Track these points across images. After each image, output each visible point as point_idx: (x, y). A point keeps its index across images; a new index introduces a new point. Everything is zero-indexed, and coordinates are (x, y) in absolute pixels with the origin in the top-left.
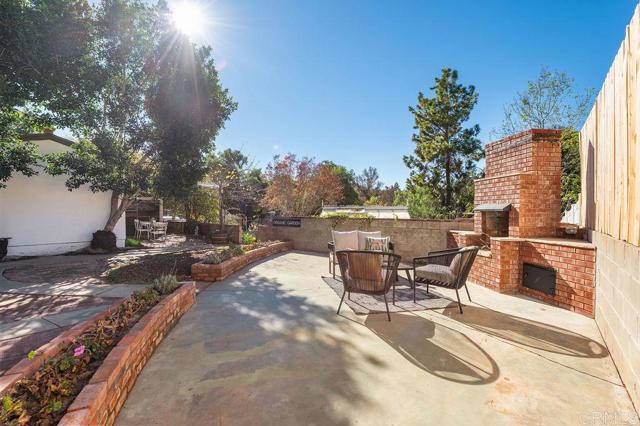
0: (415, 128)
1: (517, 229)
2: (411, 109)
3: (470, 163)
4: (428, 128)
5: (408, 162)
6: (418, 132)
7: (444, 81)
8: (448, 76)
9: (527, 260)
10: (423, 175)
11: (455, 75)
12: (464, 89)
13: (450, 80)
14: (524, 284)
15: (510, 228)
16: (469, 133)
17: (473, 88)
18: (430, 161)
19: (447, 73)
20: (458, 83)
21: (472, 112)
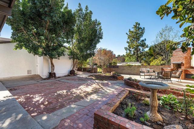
0: (128, 39)
1: (184, 67)
2: (127, 34)
3: (143, 49)
4: (132, 39)
5: (126, 49)
6: (129, 40)
7: (136, 26)
8: (137, 24)
9: (186, 73)
10: (130, 53)
11: (139, 24)
12: (142, 28)
13: (138, 26)
14: (186, 78)
15: (182, 67)
16: (143, 41)
17: (144, 28)
18: (133, 49)
19: (137, 23)
20: (140, 26)
21: (143, 35)
